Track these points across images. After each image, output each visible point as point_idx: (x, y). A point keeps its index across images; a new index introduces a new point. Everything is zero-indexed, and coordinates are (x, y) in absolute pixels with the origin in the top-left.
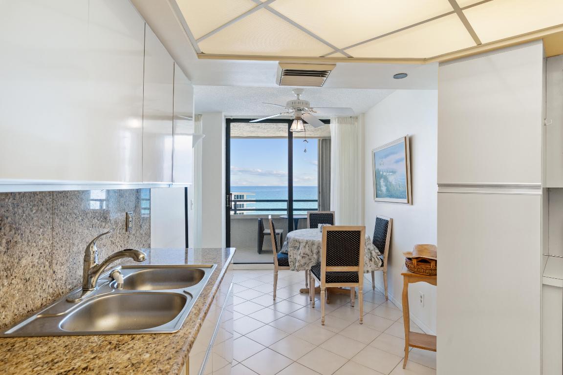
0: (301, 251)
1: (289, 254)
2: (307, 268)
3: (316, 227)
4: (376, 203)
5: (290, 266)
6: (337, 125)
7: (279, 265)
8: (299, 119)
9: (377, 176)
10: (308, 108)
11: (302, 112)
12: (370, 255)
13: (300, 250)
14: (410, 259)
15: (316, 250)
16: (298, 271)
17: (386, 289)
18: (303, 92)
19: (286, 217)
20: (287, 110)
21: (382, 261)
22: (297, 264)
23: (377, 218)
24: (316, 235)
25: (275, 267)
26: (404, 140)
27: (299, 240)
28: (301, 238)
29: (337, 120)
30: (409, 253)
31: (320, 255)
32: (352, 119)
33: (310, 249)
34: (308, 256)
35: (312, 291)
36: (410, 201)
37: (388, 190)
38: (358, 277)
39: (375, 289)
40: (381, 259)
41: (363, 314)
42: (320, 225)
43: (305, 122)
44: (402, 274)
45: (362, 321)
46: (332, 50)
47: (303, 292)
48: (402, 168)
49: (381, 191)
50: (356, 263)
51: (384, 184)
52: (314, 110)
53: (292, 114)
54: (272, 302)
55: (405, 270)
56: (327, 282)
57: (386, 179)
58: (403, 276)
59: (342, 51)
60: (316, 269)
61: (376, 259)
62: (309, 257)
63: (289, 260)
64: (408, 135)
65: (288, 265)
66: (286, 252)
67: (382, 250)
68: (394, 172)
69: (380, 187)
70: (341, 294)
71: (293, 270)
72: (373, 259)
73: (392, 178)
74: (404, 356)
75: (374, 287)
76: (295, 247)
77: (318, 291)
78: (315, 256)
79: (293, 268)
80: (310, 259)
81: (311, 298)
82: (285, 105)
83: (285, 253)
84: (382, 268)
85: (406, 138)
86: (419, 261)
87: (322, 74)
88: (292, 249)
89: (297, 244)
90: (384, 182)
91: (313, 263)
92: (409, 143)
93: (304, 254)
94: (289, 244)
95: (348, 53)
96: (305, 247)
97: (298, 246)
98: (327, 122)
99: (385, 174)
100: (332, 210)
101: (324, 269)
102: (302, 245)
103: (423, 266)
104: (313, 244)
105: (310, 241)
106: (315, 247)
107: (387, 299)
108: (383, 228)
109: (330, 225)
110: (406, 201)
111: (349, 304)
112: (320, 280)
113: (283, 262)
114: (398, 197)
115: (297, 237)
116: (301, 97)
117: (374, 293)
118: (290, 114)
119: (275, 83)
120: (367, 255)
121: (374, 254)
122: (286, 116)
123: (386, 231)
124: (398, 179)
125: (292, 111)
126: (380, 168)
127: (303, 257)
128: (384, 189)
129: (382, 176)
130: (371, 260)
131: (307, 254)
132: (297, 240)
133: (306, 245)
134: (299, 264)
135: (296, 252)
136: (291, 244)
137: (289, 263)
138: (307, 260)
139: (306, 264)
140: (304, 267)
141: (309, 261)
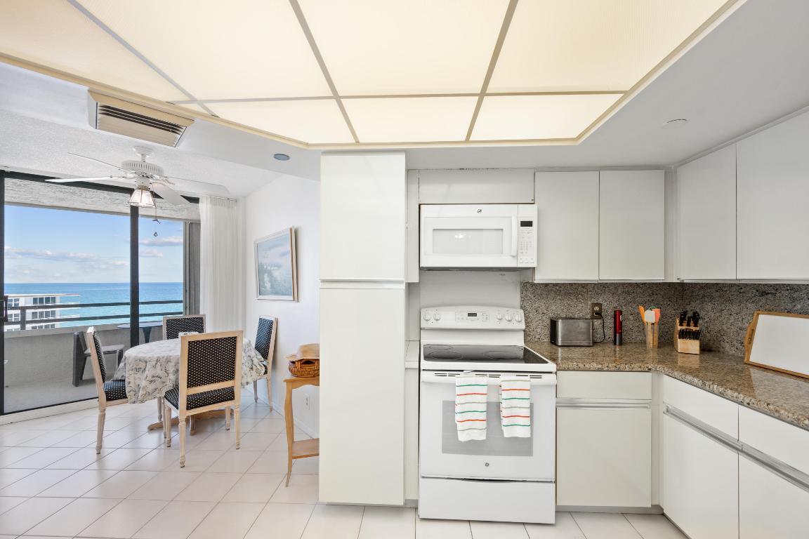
0: (149, 372)
1: (127, 380)
2: (158, 396)
3: (176, 337)
4: (259, 302)
5: (129, 397)
6: (209, 206)
7: (108, 399)
8: (143, 188)
9: (261, 271)
10: (161, 176)
11: (151, 180)
12: (250, 363)
13: (147, 372)
14: (293, 362)
15: (173, 369)
16: (142, 402)
17: (270, 398)
18: (153, 153)
19: (129, 326)
20: (123, 174)
21: (266, 368)
22: (141, 393)
23: (260, 319)
24: (174, 349)
25: (101, 405)
26: (289, 232)
27: (144, 358)
28: (148, 356)
29: (209, 200)
30: (294, 356)
32: (228, 201)
33: (164, 369)
34: (161, 378)
35: (167, 424)
36: (296, 297)
37: (272, 286)
38: (233, 393)
39: (258, 401)
40: (265, 366)
41: (240, 436)
42: (181, 334)
43: (155, 195)
44: (285, 381)
45: (238, 445)
46: (186, 98)
47: (152, 429)
48: (287, 262)
49: (265, 287)
50: (231, 376)
51: (268, 279)
52: (170, 180)
53: (133, 181)
54: (95, 456)
55: (288, 376)
56: (189, 408)
57: (270, 274)
58: (285, 383)
59: (201, 103)
60: (172, 395)
61: (259, 367)
62: (162, 380)
63: (127, 389)
64: (293, 227)
65: (126, 397)
66: (123, 379)
67: (265, 356)
68: (279, 267)
69: (264, 283)
70: (213, 418)
71: (134, 402)
72: (254, 367)
73: (277, 274)
74: (287, 472)
75: (256, 399)
76: (138, 370)
77: (175, 423)
78: (172, 377)
79: (133, 399)
80: (164, 382)
81: (165, 435)
82: (119, 165)
83: (120, 380)
84: (265, 376)
85: (291, 229)
86: (304, 363)
87: (173, 128)
88: (131, 372)
89: (142, 365)
90: (268, 277)
91: (169, 386)
92: (295, 235)
93: (153, 377)
94: (127, 367)
95: (211, 109)
96: (155, 367)
97: (143, 367)
98: (195, 200)
99: (269, 268)
100: (201, 313)
101: (184, 392)
102: (150, 365)
103: (307, 367)
104: (168, 360)
105: (163, 357)
106: (172, 364)
107: (271, 409)
108: (267, 330)
109: (196, 333)
110: (291, 298)
111: (224, 428)
112: (178, 408)
113: (116, 394)
114: (283, 294)
115: (140, 355)
116: (149, 159)
117: (256, 406)
118: (129, 180)
119: (87, 123)
120: (247, 364)
121: (256, 361)
122: (123, 183)
123: (270, 333)
124: (282, 274)
125: (132, 176)
126: (264, 261)
127: (151, 381)
128: (268, 285)
129: (266, 271)
130: (252, 368)
131: (157, 376)
132: (142, 359)
133: (156, 364)
134: (145, 392)
135: (140, 376)
136: (131, 366)
137: (127, 394)
138: (158, 384)
139: (157, 391)
140: (154, 394)
141: (162, 385)
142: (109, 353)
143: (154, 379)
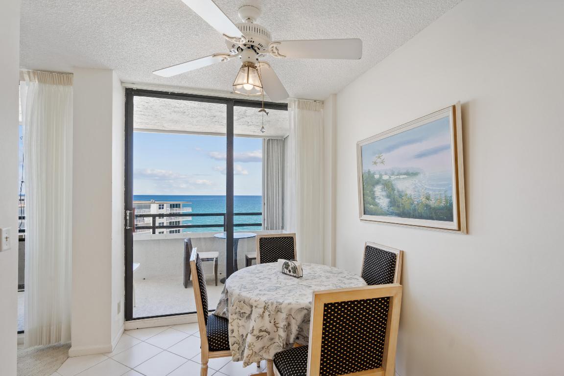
0: (255, 322)
4: (362, 223)
5: (232, 350)
7: (211, 347)
9: (368, 183)
13: (252, 321)
15: (285, 323)
23: (368, 247)
25: (203, 351)
26: (449, 112)
29: (298, 104)
31: (291, 330)
33: (272, 321)
34: (269, 333)
49: (377, 204)
51: (384, 193)
57: (388, 185)
62: (271, 336)
63: (231, 340)
64: (459, 102)
65: (228, 349)
71: (238, 359)
76: (242, 314)
78: (282, 333)
79: (238, 356)
80: (272, 339)
85: (454, 107)
88: (235, 316)
89: (247, 310)
93: (261, 331)
96: (262, 316)
97: (248, 312)
99: (385, 177)
102: (256, 313)
104: (278, 310)
105: (272, 303)
106: (283, 316)
115: (244, 294)
127: (258, 337)
128: (383, 201)
129: (379, 182)
131: (265, 331)
132: (247, 301)
133: (264, 312)
134: (251, 352)
135: (244, 324)
136: (234, 307)
137: (231, 346)
138: (265, 341)
139: (265, 350)
140: (260, 354)
141: (269, 343)
142: (208, 260)
143: (262, 334)
